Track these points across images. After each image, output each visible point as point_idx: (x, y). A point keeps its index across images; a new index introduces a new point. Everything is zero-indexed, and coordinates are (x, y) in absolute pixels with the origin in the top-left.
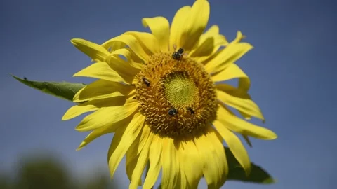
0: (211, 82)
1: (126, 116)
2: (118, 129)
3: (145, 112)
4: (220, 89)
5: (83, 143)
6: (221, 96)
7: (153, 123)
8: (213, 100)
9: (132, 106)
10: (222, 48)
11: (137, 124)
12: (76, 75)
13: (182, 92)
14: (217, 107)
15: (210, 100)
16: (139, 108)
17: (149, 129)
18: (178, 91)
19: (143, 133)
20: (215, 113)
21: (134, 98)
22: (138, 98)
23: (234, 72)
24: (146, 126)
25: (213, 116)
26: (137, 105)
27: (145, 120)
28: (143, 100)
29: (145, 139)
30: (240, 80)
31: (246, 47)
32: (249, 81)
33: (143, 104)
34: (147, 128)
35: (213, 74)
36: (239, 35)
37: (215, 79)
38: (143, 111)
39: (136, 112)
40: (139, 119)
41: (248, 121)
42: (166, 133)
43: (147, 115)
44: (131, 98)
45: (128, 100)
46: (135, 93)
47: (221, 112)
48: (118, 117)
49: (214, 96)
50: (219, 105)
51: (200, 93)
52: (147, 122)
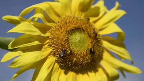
0: (99, 35)
1: (43, 57)
2: (38, 66)
3: (55, 55)
4: (105, 40)
5: (15, 75)
6: (105, 44)
7: (60, 62)
8: (100, 47)
9: (47, 51)
10: (105, 13)
11: (50, 63)
12: (9, 32)
13: (80, 41)
14: (103, 52)
15: (98, 47)
16: (52, 52)
17: (58, 66)
18: (77, 41)
19: (54, 69)
20: (102, 55)
21: (49, 46)
22: (51, 45)
23: (114, 28)
24: (56, 64)
25: (101, 58)
26: (50, 50)
27: (56, 60)
28: (54, 46)
29: (56, 72)
30: (118, 34)
31: (122, 13)
32: (124, 35)
33: (54, 50)
34: (57, 65)
35: (101, 30)
36: (117, 4)
37: (101, 33)
38: (54, 54)
39: (50, 54)
40: (52, 59)
41: (123, 61)
42: (69, 68)
43: (57, 57)
44: (46, 46)
45: (44, 47)
46: (49, 42)
47: (106, 55)
48: (37, 58)
49: (101, 44)
50: (104, 50)
51: (92, 42)
52: (57, 61)
